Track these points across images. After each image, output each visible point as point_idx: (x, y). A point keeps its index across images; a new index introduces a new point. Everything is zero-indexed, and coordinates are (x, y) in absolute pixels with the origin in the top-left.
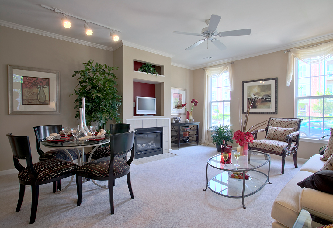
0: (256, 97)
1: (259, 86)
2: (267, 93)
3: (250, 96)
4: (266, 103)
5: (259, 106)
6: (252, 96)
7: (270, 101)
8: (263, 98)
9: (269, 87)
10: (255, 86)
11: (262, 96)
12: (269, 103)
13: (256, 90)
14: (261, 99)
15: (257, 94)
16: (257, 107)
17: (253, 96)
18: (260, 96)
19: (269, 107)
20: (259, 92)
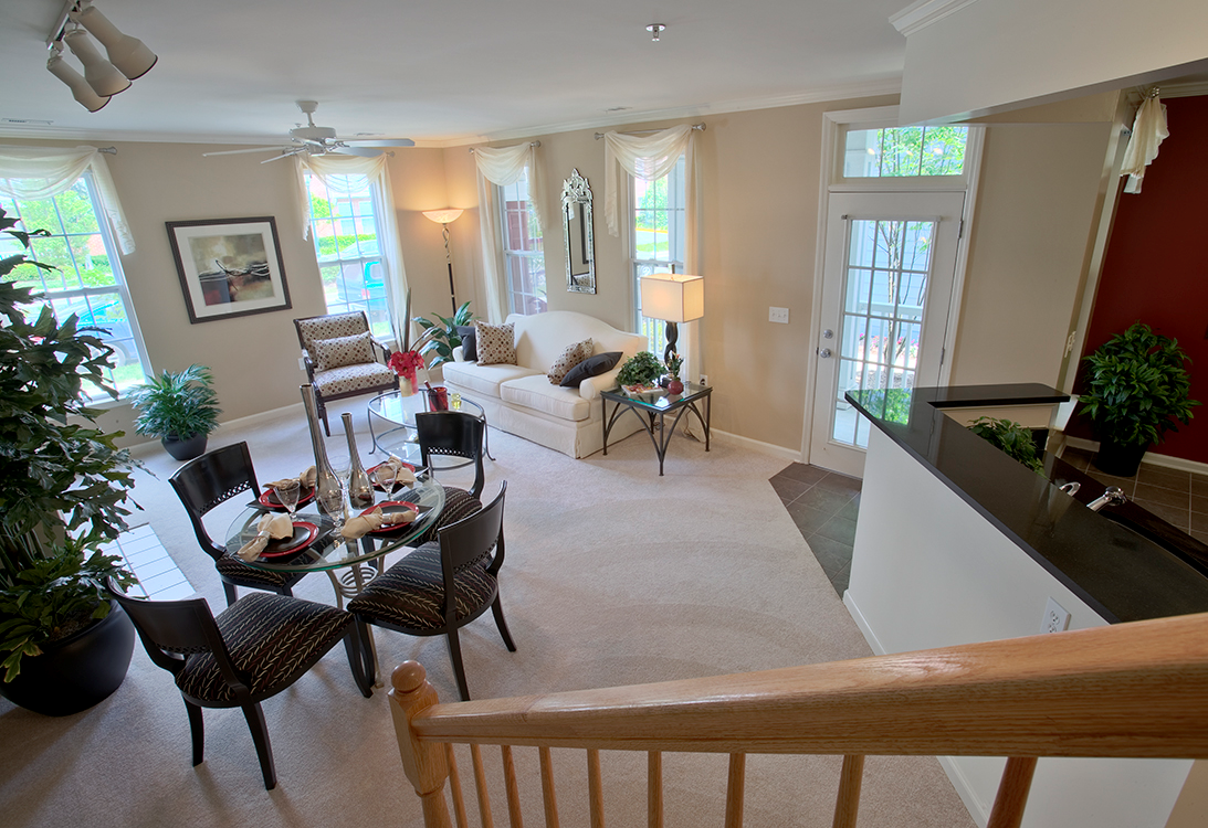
0: (227, 272)
1: (229, 238)
2: (257, 257)
3: (206, 269)
4: (257, 283)
5: (240, 294)
6: (211, 266)
7: (268, 278)
8: (249, 272)
9: (258, 239)
10: (215, 239)
11: (244, 264)
12: (266, 282)
13: (222, 250)
14: (243, 274)
15: (226, 260)
16: (236, 297)
17: (215, 268)
18: (236, 265)
19: (271, 293)
20: (232, 255)
